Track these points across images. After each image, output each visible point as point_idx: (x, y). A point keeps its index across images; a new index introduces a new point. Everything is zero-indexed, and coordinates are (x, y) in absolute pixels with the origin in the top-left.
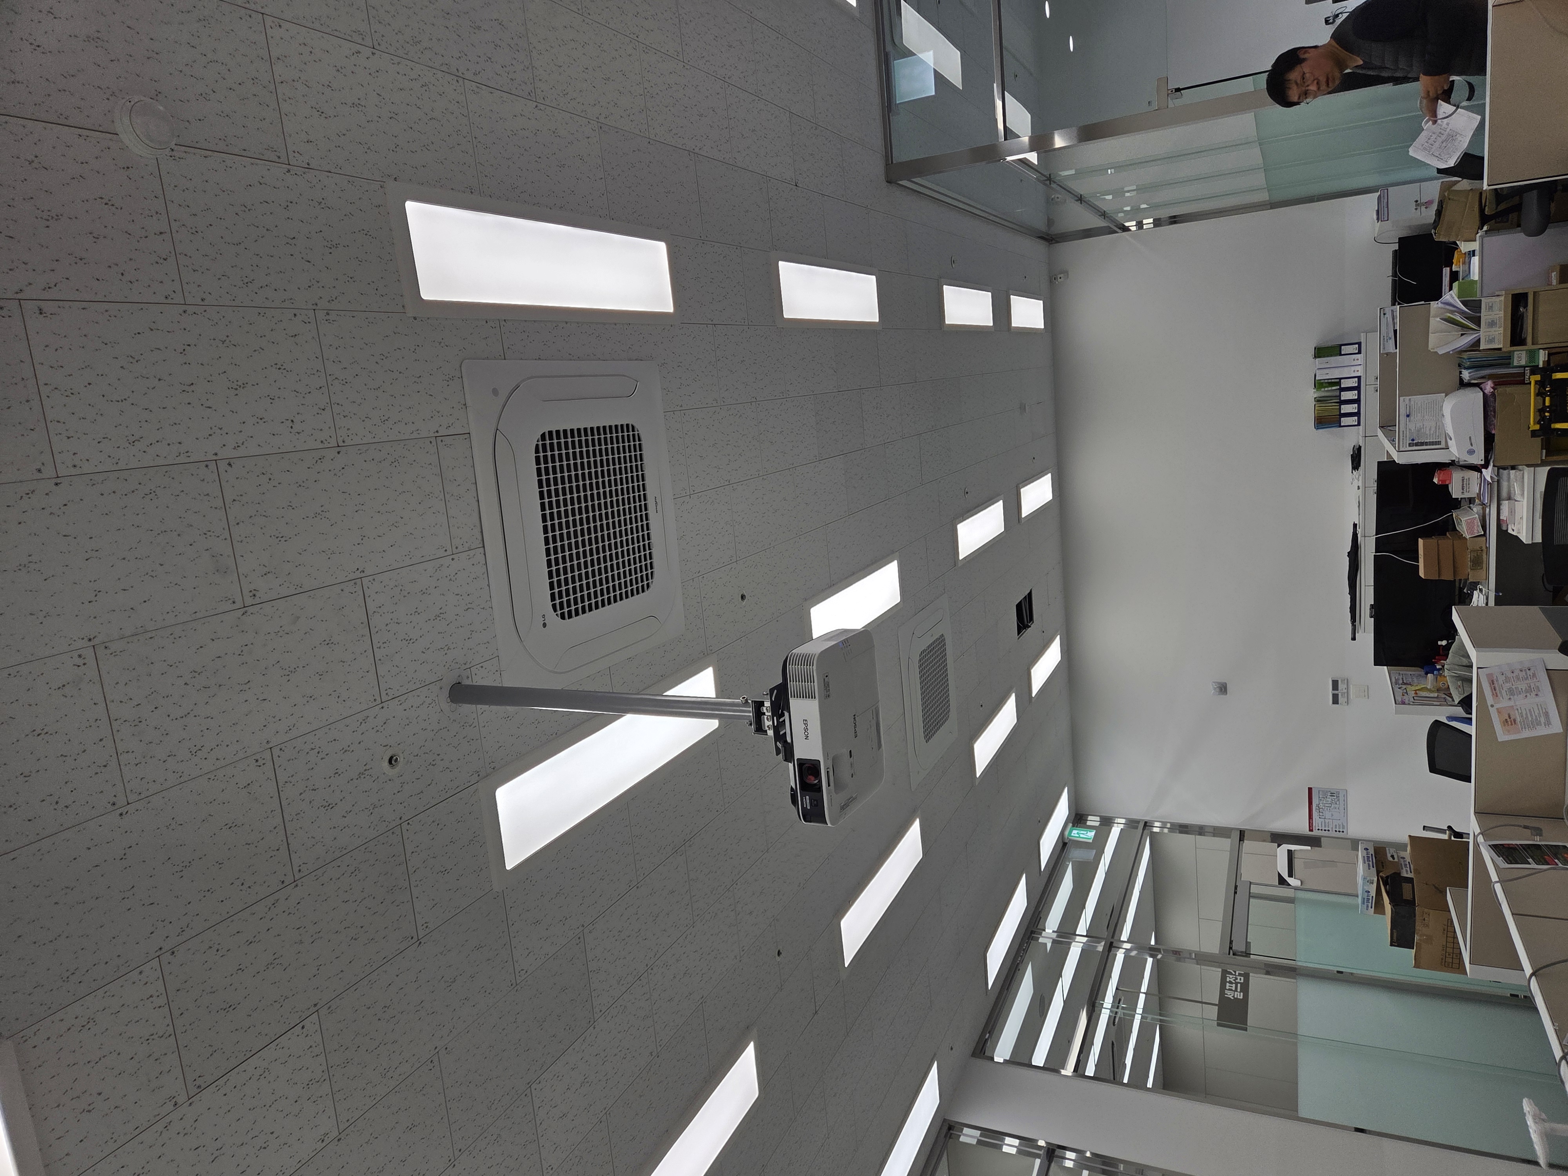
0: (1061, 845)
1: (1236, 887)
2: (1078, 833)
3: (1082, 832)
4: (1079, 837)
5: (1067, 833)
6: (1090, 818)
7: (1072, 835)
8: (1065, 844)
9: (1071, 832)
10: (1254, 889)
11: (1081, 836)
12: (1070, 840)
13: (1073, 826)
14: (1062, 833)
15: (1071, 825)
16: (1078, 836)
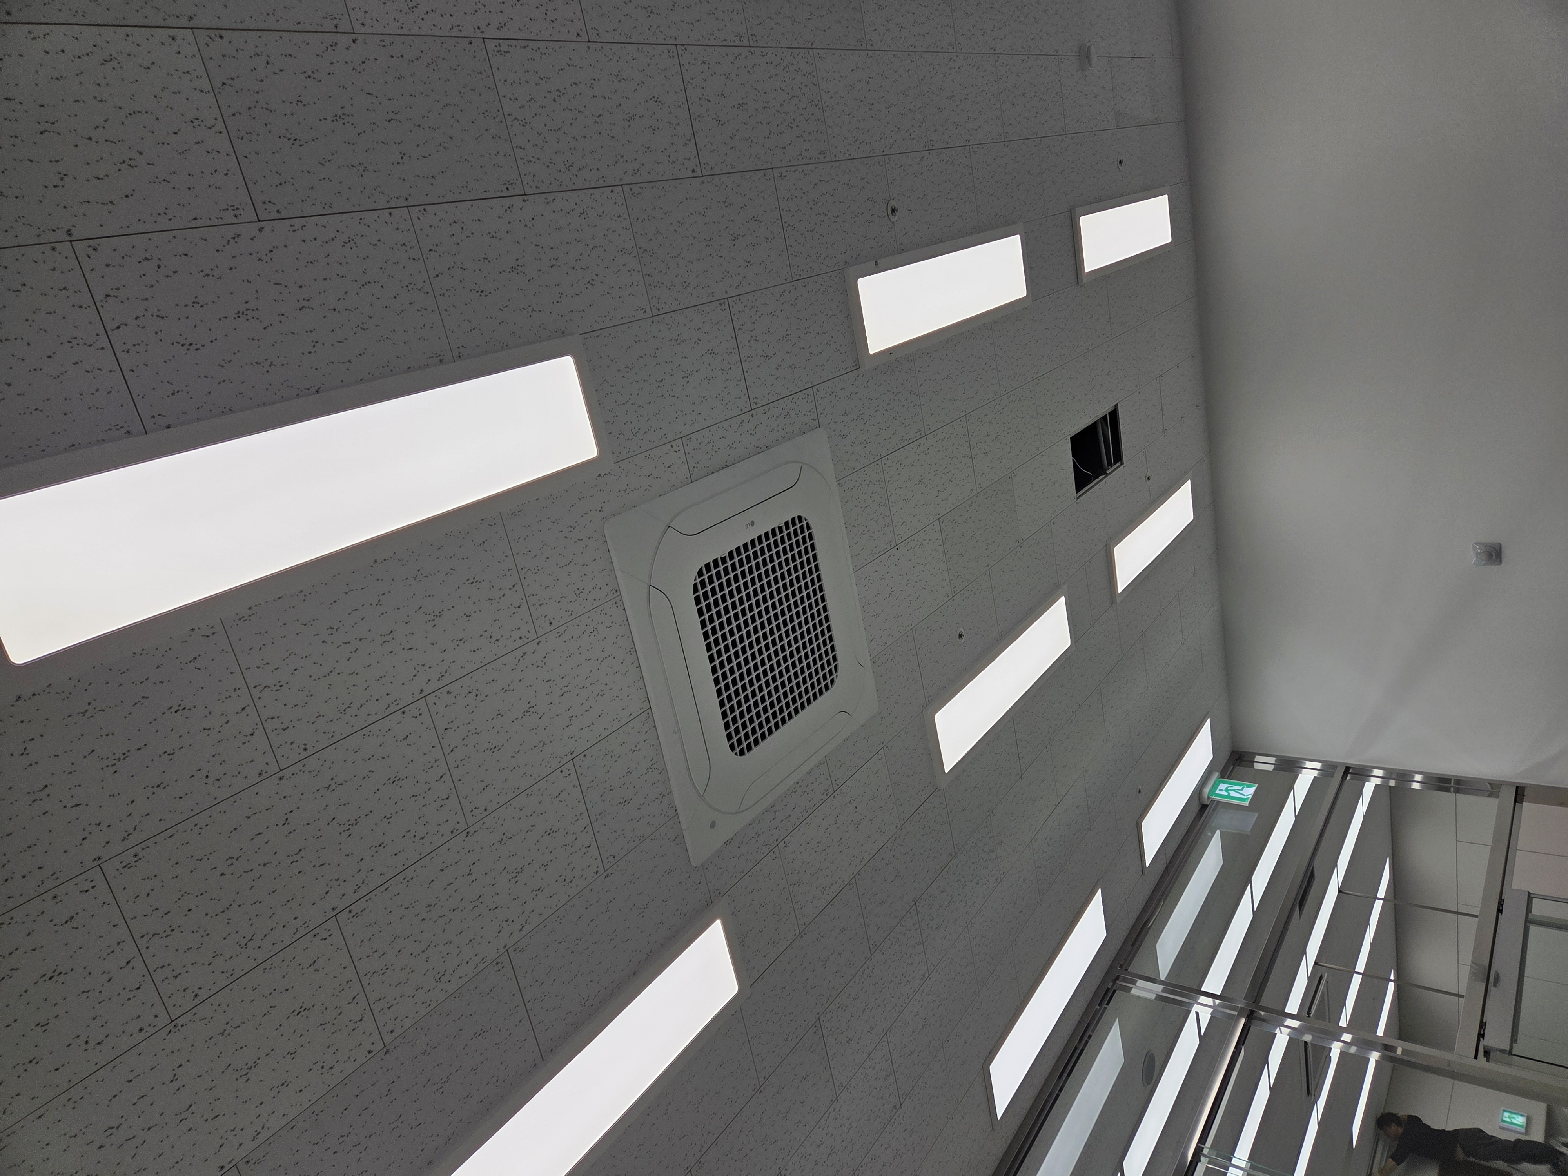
0: (1196, 808)
1: (1501, 902)
2: (1227, 790)
3: (1235, 787)
4: (1229, 796)
5: (1206, 790)
6: (1258, 758)
7: (1218, 792)
8: (1204, 807)
9: (1215, 786)
10: (1539, 909)
11: (1233, 794)
12: (1213, 801)
13: (1222, 776)
14: (1198, 791)
15: (1217, 774)
16: (1226, 794)
